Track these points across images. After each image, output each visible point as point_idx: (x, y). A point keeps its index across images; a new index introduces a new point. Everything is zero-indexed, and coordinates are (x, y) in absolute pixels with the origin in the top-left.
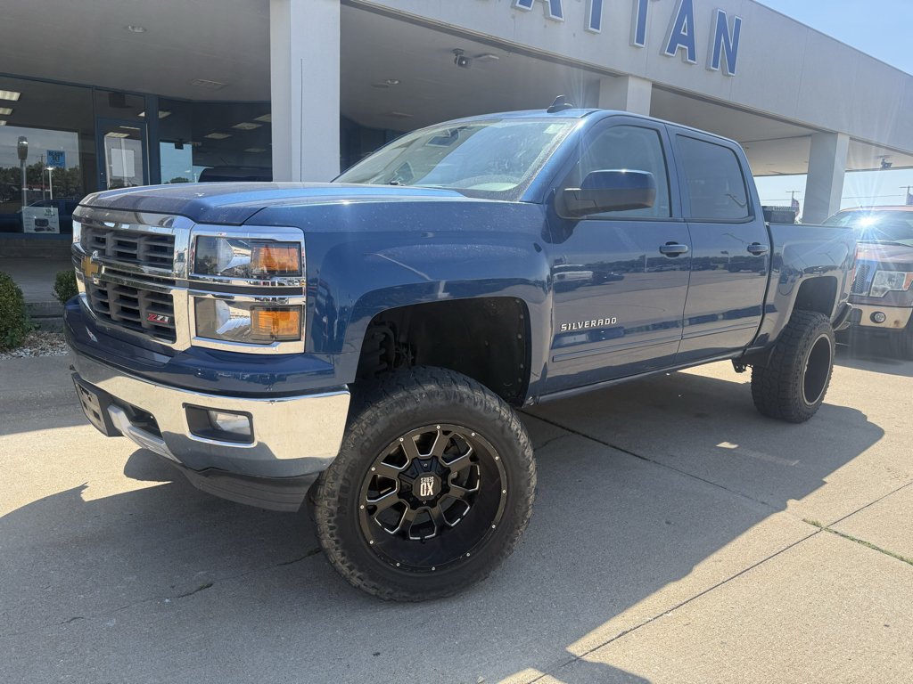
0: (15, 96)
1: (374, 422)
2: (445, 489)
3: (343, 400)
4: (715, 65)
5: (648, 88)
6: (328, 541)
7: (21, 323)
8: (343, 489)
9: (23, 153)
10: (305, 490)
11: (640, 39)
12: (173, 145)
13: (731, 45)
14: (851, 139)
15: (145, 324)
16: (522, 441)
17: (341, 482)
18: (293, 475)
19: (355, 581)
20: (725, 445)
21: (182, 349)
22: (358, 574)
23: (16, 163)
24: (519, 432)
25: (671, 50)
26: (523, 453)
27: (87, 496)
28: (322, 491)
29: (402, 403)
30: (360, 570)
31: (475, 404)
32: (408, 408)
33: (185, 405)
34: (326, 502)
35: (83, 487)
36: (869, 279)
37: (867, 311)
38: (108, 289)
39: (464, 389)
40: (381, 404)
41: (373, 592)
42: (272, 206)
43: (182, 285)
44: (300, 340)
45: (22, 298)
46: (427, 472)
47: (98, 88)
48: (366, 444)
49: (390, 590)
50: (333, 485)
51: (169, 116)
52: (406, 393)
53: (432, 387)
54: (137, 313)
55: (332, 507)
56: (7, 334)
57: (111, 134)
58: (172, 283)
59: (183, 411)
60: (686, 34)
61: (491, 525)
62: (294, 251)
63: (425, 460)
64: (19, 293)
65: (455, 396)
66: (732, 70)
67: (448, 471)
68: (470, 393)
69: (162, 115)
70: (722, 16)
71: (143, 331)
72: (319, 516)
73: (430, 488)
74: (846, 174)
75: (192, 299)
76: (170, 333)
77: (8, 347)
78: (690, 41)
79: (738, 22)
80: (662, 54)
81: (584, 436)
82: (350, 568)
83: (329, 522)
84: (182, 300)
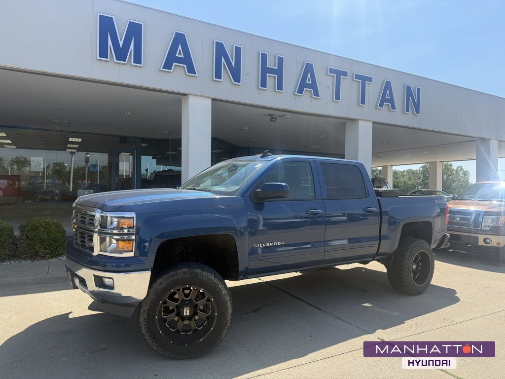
0: (80, 140)
1: (161, 283)
2: (195, 313)
3: (148, 274)
4: (408, 111)
5: (370, 125)
6: (144, 331)
7: (63, 245)
8: (149, 310)
9: (87, 161)
10: (134, 309)
11: (363, 102)
12: (151, 157)
13: (416, 101)
14: (499, 141)
15: (87, 246)
16: (223, 293)
17: (148, 307)
18: (129, 302)
19: (155, 348)
20: (367, 305)
21: (95, 255)
22: (155, 345)
23: (84, 165)
24: (222, 289)
25: (381, 105)
26: (224, 298)
27: (71, 316)
28: (142, 310)
29: (173, 276)
30: (156, 343)
31: (203, 277)
32: (175, 278)
33: (94, 275)
34: (142, 315)
35: (71, 313)
36: (480, 220)
37: (481, 238)
38: (78, 233)
39: (199, 271)
40: (165, 276)
41: (162, 353)
42: (126, 205)
43: (96, 232)
44: (132, 251)
45: (65, 234)
46: (187, 305)
47: (115, 136)
48: (158, 292)
49: (168, 353)
50: (145, 308)
51: (147, 146)
52: (175, 272)
53: (185, 270)
54: (84, 242)
55: (145, 317)
56: (57, 250)
57: (122, 153)
58: (93, 231)
59: (93, 277)
60: (389, 98)
61: (211, 328)
62: (132, 220)
63: (187, 301)
64: (64, 231)
65: (195, 274)
66: (418, 112)
67: (197, 305)
68: (201, 272)
69: (143, 145)
70: (409, 88)
71: (86, 249)
72: (140, 320)
73: (188, 312)
74: (499, 159)
75: (99, 237)
76: (92, 249)
77: (57, 255)
78: (391, 101)
79: (419, 90)
80: (376, 108)
81: (298, 299)
82: (152, 342)
83: (144, 322)
84: (96, 238)
